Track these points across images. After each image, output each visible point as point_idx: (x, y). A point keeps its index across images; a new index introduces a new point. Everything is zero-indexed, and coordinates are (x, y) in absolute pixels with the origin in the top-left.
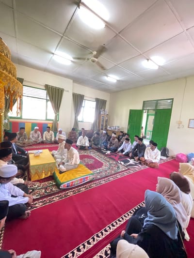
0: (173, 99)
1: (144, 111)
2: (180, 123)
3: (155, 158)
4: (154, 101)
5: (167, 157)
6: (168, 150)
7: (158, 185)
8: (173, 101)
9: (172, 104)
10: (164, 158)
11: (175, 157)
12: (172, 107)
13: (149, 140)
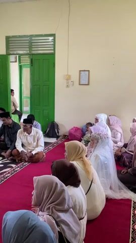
0: (54, 35)
1: (12, 58)
2: (68, 78)
3: (37, 146)
4: (25, 36)
5: (58, 137)
6: (58, 126)
7: (34, 193)
8: (54, 39)
9: (54, 45)
10: (53, 140)
11: (67, 134)
12: (54, 50)
13: (28, 115)
